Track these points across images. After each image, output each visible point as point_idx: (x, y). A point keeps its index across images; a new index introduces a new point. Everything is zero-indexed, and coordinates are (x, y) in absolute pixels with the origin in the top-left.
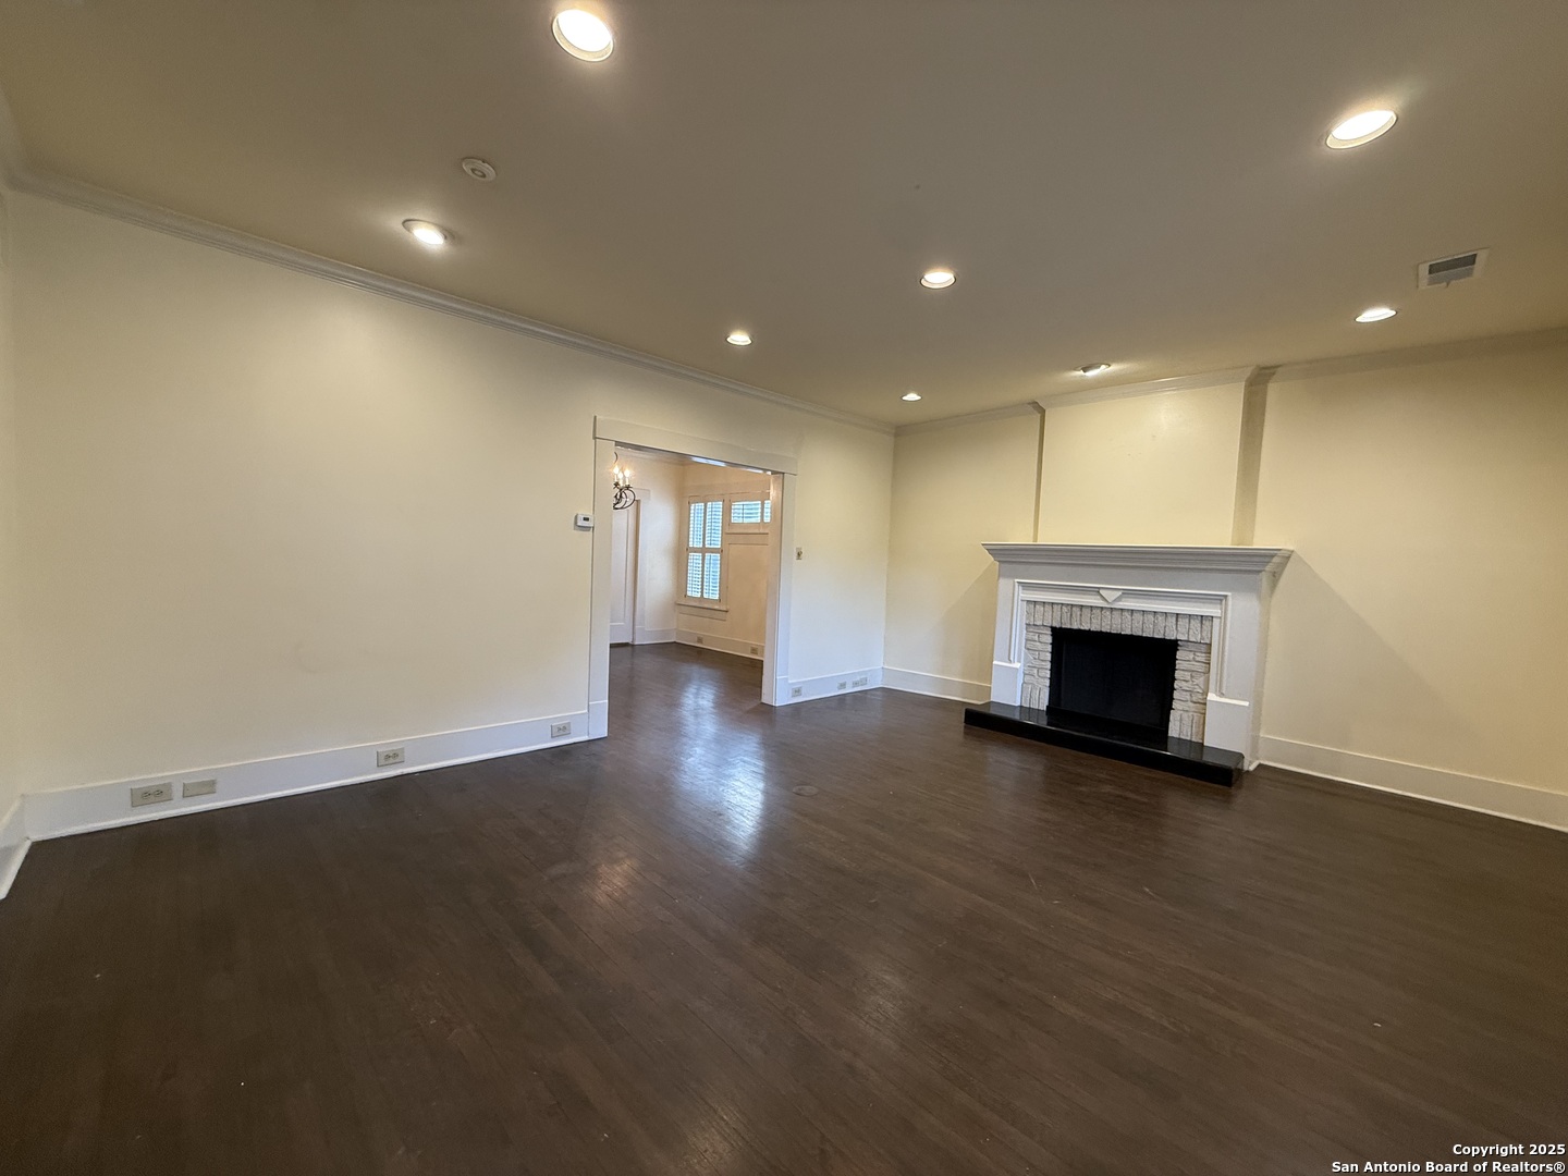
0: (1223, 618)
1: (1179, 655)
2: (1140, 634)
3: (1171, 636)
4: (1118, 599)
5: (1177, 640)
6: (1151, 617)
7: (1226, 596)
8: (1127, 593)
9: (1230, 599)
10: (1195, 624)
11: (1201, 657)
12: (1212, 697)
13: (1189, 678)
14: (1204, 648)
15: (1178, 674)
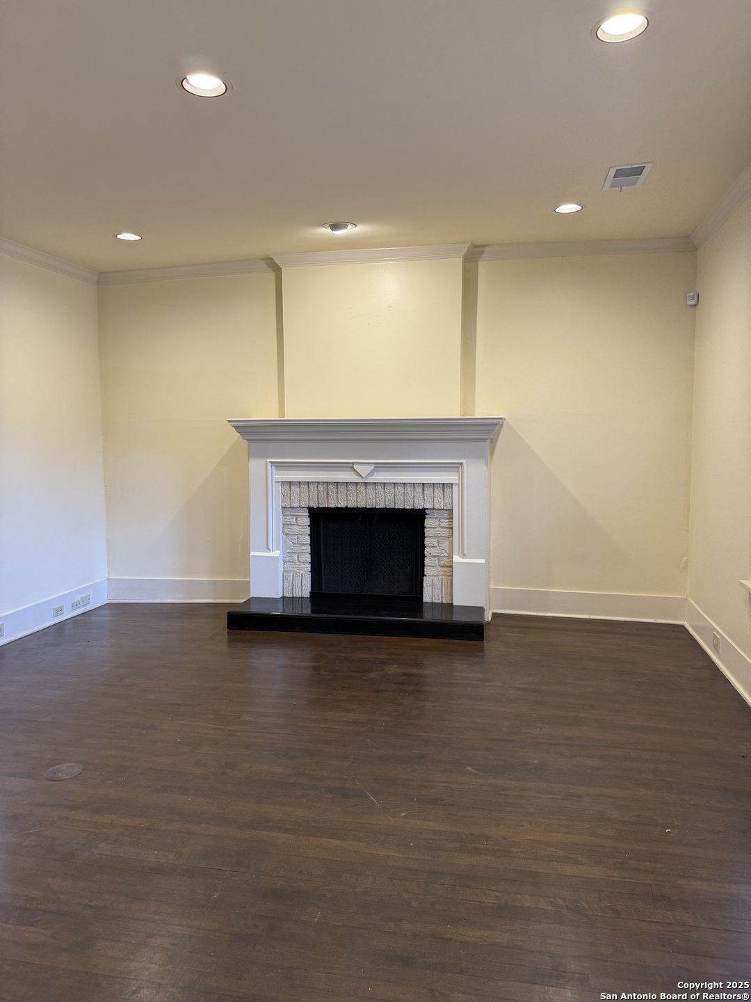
0: (461, 485)
1: (427, 523)
2: (392, 506)
3: (419, 506)
4: (371, 473)
5: (424, 509)
6: (401, 489)
7: (462, 464)
8: (379, 467)
9: (465, 466)
10: (438, 491)
11: (445, 523)
12: (456, 559)
13: (436, 544)
14: (446, 514)
15: (427, 542)
